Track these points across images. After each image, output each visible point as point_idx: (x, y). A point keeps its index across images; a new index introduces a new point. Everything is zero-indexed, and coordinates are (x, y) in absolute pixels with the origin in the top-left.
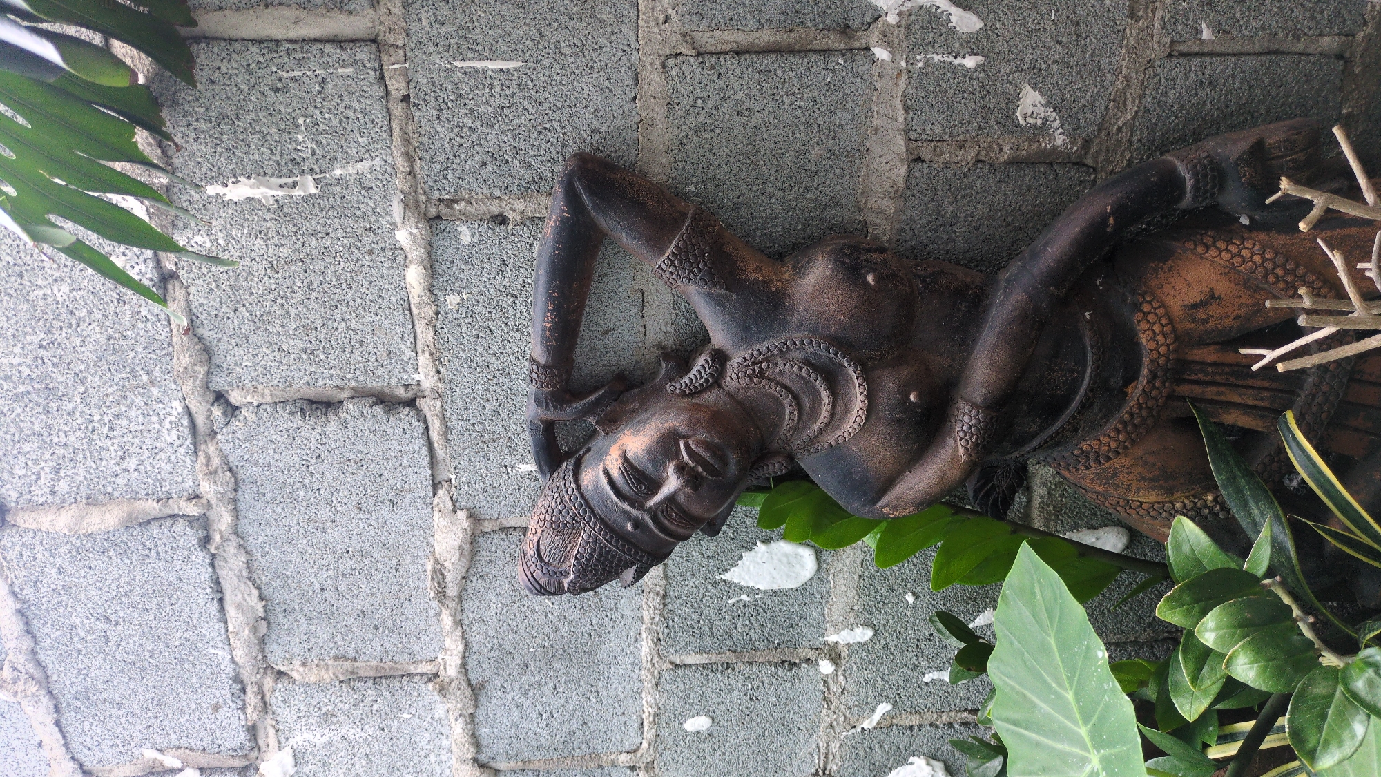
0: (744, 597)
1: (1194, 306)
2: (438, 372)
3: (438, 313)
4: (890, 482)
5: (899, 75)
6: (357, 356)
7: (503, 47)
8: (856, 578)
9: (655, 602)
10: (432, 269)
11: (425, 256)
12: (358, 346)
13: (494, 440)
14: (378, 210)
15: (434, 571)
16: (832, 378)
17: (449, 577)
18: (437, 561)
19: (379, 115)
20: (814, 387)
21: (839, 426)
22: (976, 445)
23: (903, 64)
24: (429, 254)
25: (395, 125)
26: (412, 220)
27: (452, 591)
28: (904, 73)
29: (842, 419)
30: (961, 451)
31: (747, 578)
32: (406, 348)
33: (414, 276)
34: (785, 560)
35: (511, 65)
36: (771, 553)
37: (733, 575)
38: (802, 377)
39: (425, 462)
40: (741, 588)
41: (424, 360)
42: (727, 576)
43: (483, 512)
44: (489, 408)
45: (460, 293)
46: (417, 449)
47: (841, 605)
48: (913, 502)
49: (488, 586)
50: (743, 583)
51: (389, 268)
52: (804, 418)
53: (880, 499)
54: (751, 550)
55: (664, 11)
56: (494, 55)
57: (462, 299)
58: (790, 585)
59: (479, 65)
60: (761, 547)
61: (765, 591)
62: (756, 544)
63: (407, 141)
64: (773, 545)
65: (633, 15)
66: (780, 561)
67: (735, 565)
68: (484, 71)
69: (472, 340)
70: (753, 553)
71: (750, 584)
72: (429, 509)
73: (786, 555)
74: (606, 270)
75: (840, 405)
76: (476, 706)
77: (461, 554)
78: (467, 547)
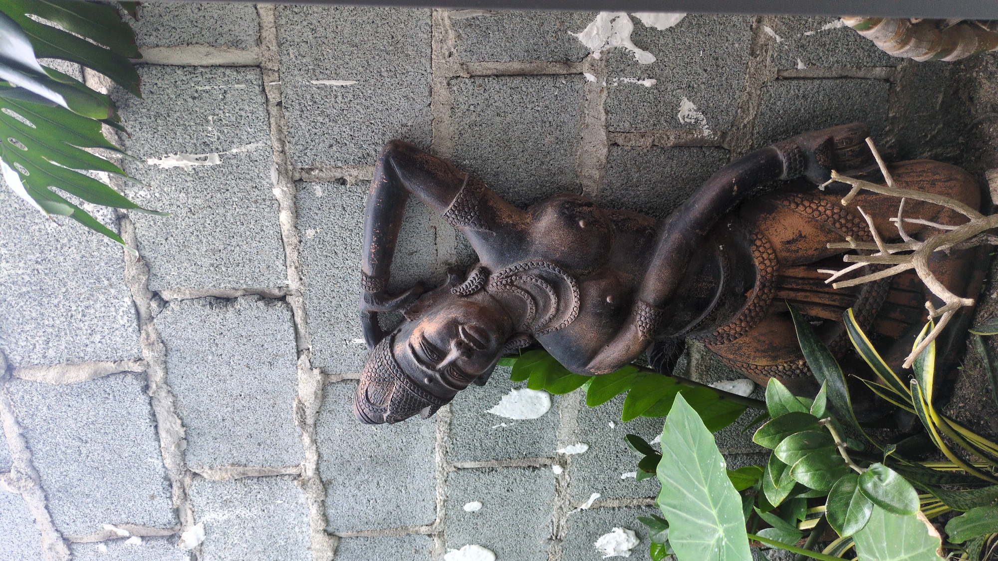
0: (503, 425)
1: (788, 242)
2: (301, 279)
3: (300, 242)
4: (595, 353)
5: (602, 91)
6: (247, 268)
7: (343, 71)
8: (577, 412)
9: (444, 428)
10: (297, 213)
11: (292, 205)
12: (248, 262)
13: (338, 323)
14: (261, 175)
15: (298, 408)
16: (557, 286)
17: (308, 412)
18: (300, 402)
19: (262, 114)
20: (545, 292)
21: (561, 318)
22: (649, 330)
23: (604, 84)
24: (295, 203)
25: (272, 120)
26: (284, 182)
27: (310, 421)
28: (605, 90)
29: (563, 313)
30: (640, 333)
31: (504, 412)
32: (279, 264)
33: (285, 218)
34: (529, 400)
35: (349, 83)
36: (521, 396)
37: (496, 410)
38: (537, 286)
39: (292, 337)
40: (501, 419)
41: (291, 271)
42: (492, 411)
43: (330, 369)
44: (334, 302)
45: (315, 228)
46: (287, 329)
47: (566, 430)
48: (610, 365)
49: (334, 417)
50: (502, 415)
51: (268, 212)
52: (540, 311)
53: (589, 363)
54: (507, 394)
55: (449, 49)
56: (337, 76)
57: (316, 232)
58: (533, 416)
59: (327, 83)
60: (514, 392)
61: (517, 421)
62: (511, 390)
63: (280, 131)
64: (522, 391)
65: (429, 51)
66: (527, 401)
67: (497, 404)
68: (331, 87)
69: (323, 258)
70: (508, 396)
71: (507, 416)
72: (295, 368)
73: (530, 397)
74: (411, 214)
75: (562, 304)
76: (326, 495)
77: (316, 397)
78: (320, 392)
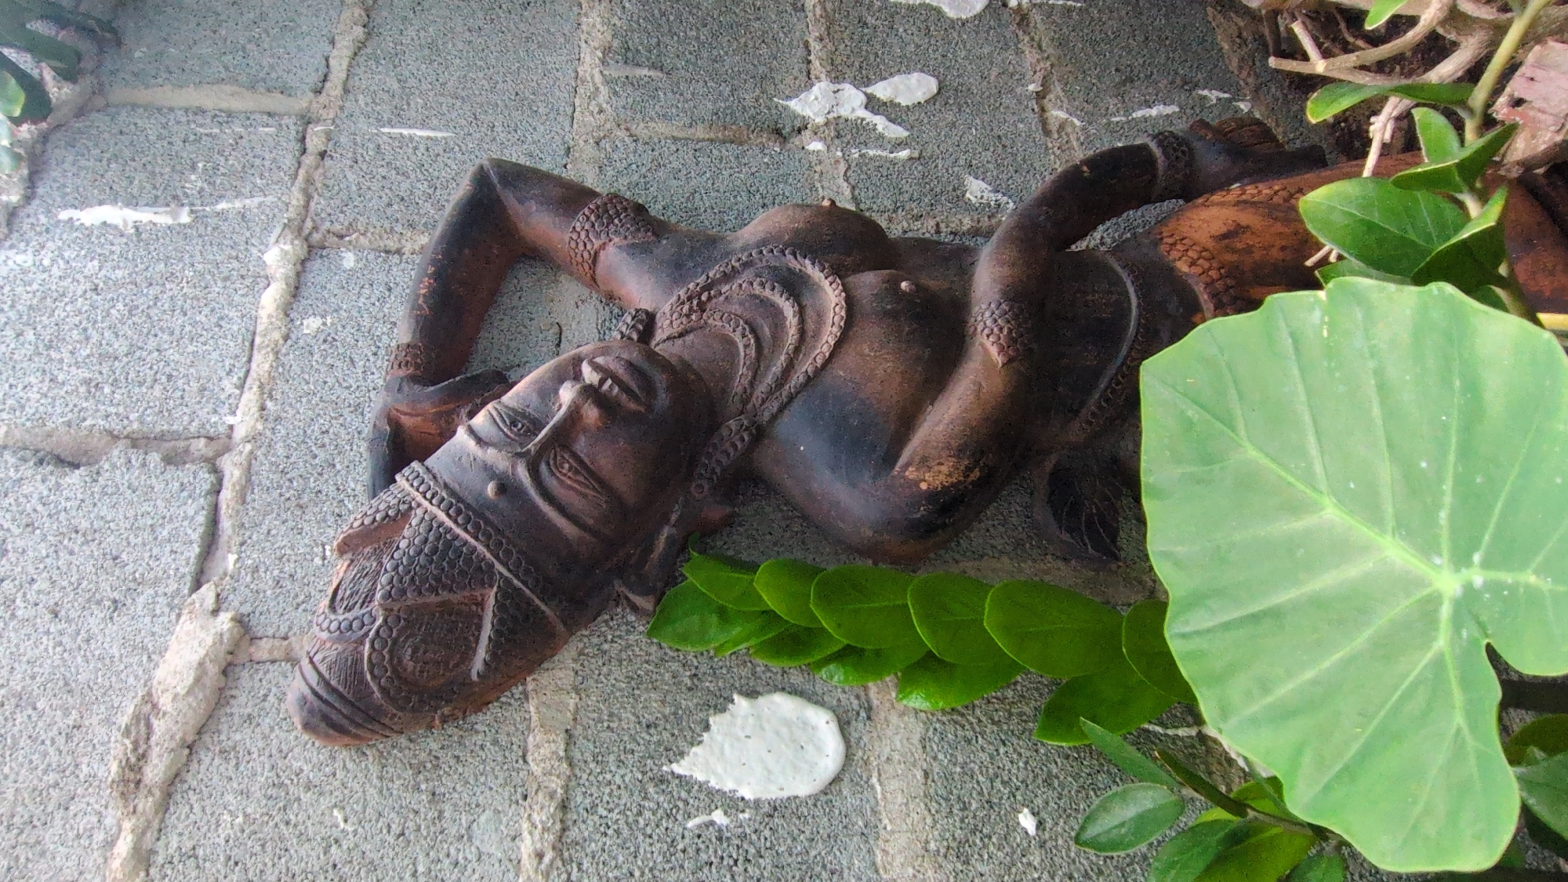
0: (718, 817)
1: (1224, 237)
5: (837, 162)
8: (919, 775)
10: (296, 291)
11: (292, 274)
15: (137, 718)
16: (795, 286)
17: (159, 726)
19: (288, 162)
23: (839, 154)
24: (298, 274)
25: (302, 172)
26: (290, 237)
27: (155, 771)
28: (842, 160)
30: (994, 351)
31: (720, 770)
32: (229, 385)
33: (270, 299)
34: (784, 730)
35: (439, 135)
36: (759, 717)
37: (694, 765)
38: (755, 297)
39: (196, 535)
40: (711, 793)
41: (250, 397)
42: (679, 768)
45: (323, 317)
46: (192, 513)
50: (714, 783)
51: (243, 295)
52: (766, 351)
53: (897, 457)
54: (724, 710)
55: (599, 105)
56: (424, 125)
57: (324, 324)
58: (803, 787)
59: (405, 132)
60: (741, 703)
61: (757, 803)
62: (732, 701)
66: (777, 733)
67: (695, 742)
68: (411, 138)
70: (726, 716)
71: (728, 786)
73: (787, 723)
74: (515, 302)
75: (810, 313)
